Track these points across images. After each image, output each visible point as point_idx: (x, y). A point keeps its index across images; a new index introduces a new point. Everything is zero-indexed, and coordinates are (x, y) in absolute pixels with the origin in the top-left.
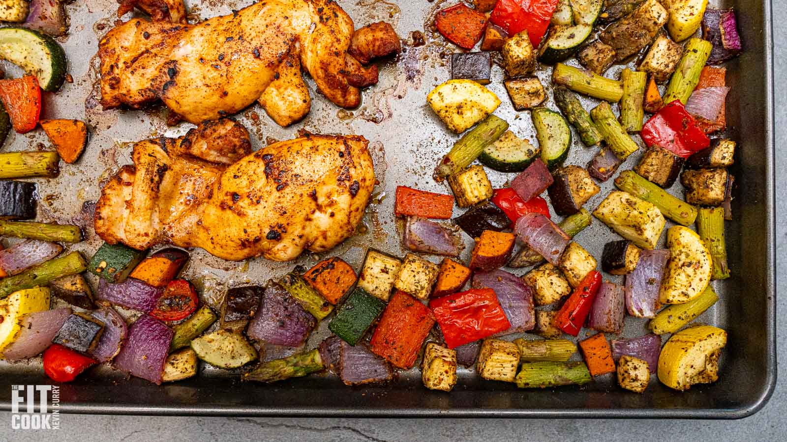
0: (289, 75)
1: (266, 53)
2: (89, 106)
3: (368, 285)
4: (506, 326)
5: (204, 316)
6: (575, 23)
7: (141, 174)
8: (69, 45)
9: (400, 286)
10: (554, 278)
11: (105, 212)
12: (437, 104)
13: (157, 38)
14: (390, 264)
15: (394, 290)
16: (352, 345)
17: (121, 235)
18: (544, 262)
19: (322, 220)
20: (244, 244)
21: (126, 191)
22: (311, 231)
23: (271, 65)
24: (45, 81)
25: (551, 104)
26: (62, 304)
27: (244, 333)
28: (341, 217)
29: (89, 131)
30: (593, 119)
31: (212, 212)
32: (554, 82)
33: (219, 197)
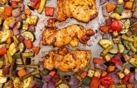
0: (75, 39)
1: (71, 36)
2: (39, 44)
3: (89, 75)
4: (114, 82)
5: (61, 81)
6: (125, 29)
7: (51, 58)
8: (35, 33)
9: (95, 76)
10: (122, 74)
11: (45, 64)
12: (101, 44)
13: (52, 33)
14: (93, 72)
15: (94, 76)
16: (87, 86)
17: (47, 68)
18: (120, 71)
19: (82, 65)
20: (69, 69)
21: (48, 60)
22: (80, 67)
23: (72, 38)
24: (32, 40)
25: (120, 42)
26: (36, 79)
27: (68, 84)
28: (85, 64)
29: (40, 48)
30: (128, 45)
31: (62, 64)
32: (121, 38)
33: (64, 61)
